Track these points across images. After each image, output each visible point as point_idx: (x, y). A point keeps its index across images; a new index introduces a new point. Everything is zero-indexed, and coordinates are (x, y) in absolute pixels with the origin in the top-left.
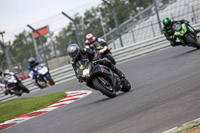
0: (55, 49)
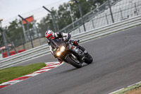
0: (38, 33)
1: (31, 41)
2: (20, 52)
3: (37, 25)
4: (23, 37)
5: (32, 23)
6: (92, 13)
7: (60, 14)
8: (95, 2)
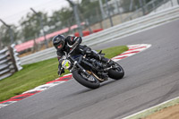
1: (110, 17)
2: (96, 31)
4: (100, 13)
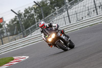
0: (7, 32)
1: (1, 39)
3: (6, 26)
5: (2, 24)
6: (52, 15)
7: (25, 16)
8: (55, 6)
